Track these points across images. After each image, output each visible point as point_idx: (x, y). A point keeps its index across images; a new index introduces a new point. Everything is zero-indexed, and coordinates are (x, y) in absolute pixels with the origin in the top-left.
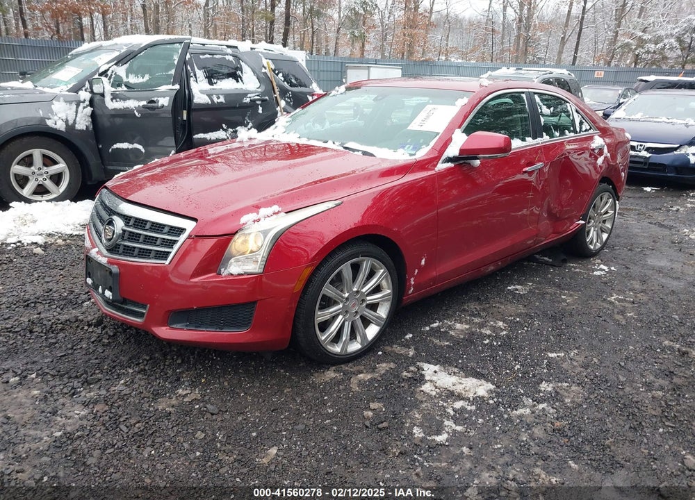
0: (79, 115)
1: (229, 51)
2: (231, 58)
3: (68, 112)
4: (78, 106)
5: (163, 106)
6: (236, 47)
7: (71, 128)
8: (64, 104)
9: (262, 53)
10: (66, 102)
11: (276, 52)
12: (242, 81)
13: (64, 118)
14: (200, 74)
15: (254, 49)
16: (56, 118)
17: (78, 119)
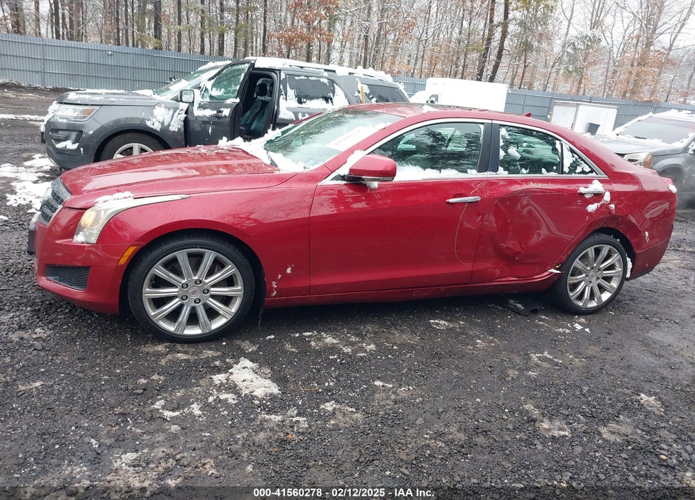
0: (174, 119)
1: (326, 74)
2: (326, 81)
3: (165, 116)
4: (175, 112)
5: (225, 116)
6: (334, 71)
7: (165, 129)
8: (164, 109)
9: (360, 78)
10: (165, 107)
11: (376, 78)
12: (332, 102)
13: (161, 120)
14: (291, 93)
15: (353, 74)
16: (154, 120)
17: (172, 123)
